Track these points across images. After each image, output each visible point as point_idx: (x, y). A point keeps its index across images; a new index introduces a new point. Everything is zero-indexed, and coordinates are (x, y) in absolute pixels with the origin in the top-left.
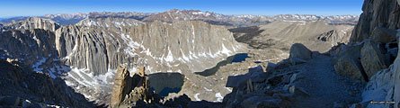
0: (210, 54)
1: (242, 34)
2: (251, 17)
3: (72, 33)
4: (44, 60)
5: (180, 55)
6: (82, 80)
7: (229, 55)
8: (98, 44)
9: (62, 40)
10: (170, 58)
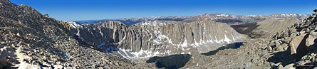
0: (216, 41)
1: (246, 28)
2: (254, 16)
3: (123, 30)
4: (104, 44)
5: (193, 42)
6: (125, 55)
7: (229, 43)
8: (137, 35)
9: (117, 33)
10: (185, 44)
